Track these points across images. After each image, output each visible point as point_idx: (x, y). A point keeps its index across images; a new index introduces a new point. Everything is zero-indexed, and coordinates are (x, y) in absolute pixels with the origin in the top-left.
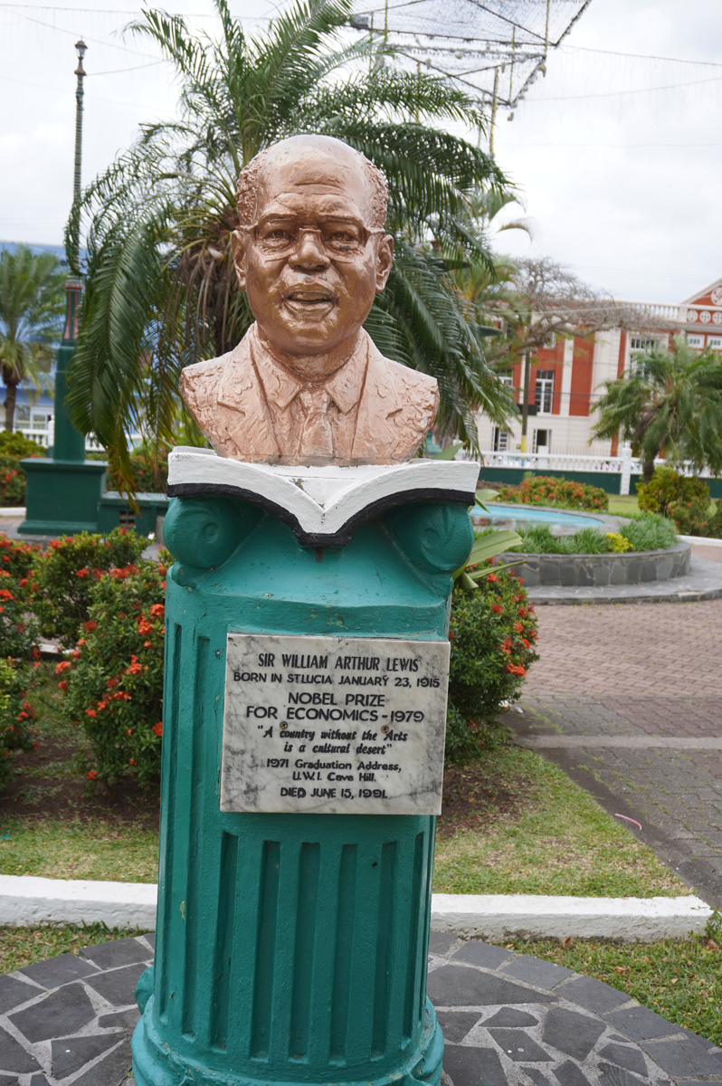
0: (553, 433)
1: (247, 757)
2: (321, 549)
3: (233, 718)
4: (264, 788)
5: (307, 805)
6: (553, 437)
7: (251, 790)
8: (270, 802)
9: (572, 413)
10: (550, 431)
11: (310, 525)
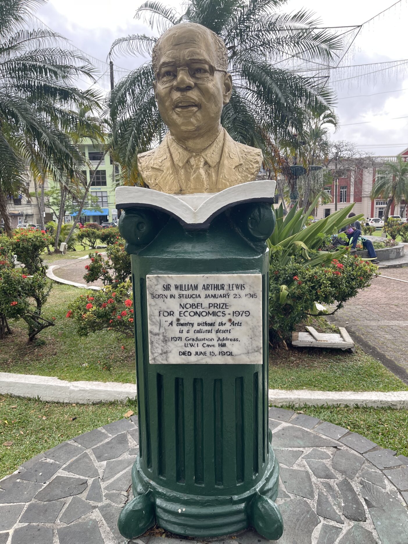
1: (161, 337)
3: (153, 317)
4: (171, 352)
5: (193, 360)
7: (165, 353)
8: (175, 359)
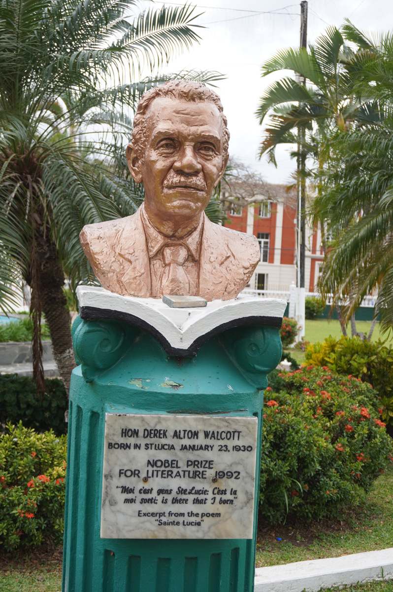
0: (269, 276)
6: (269, 279)
9: (282, 263)
10: (267, 275)
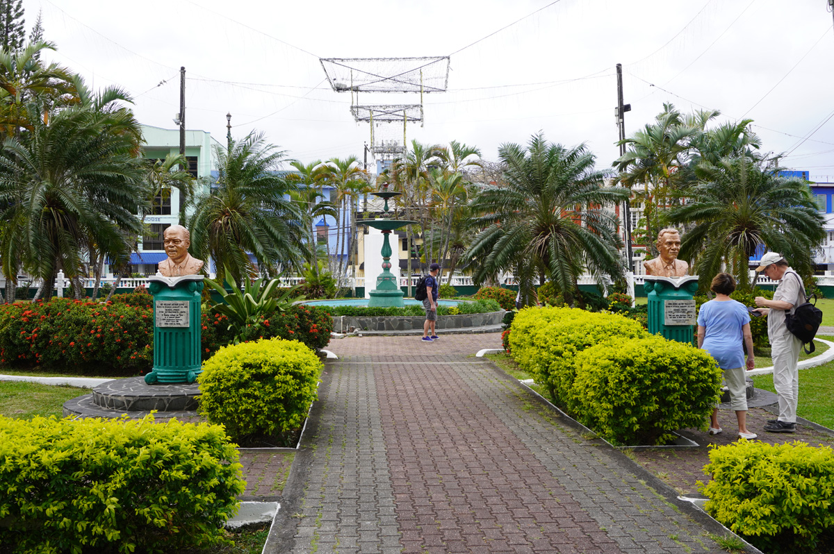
1: (160, 319)
2: (172, 289)
3: (157, 313)
4: (162, 323)
5: (169, 326)
7: (160, 324)
8: (163, 325)
11: (170, 285)
